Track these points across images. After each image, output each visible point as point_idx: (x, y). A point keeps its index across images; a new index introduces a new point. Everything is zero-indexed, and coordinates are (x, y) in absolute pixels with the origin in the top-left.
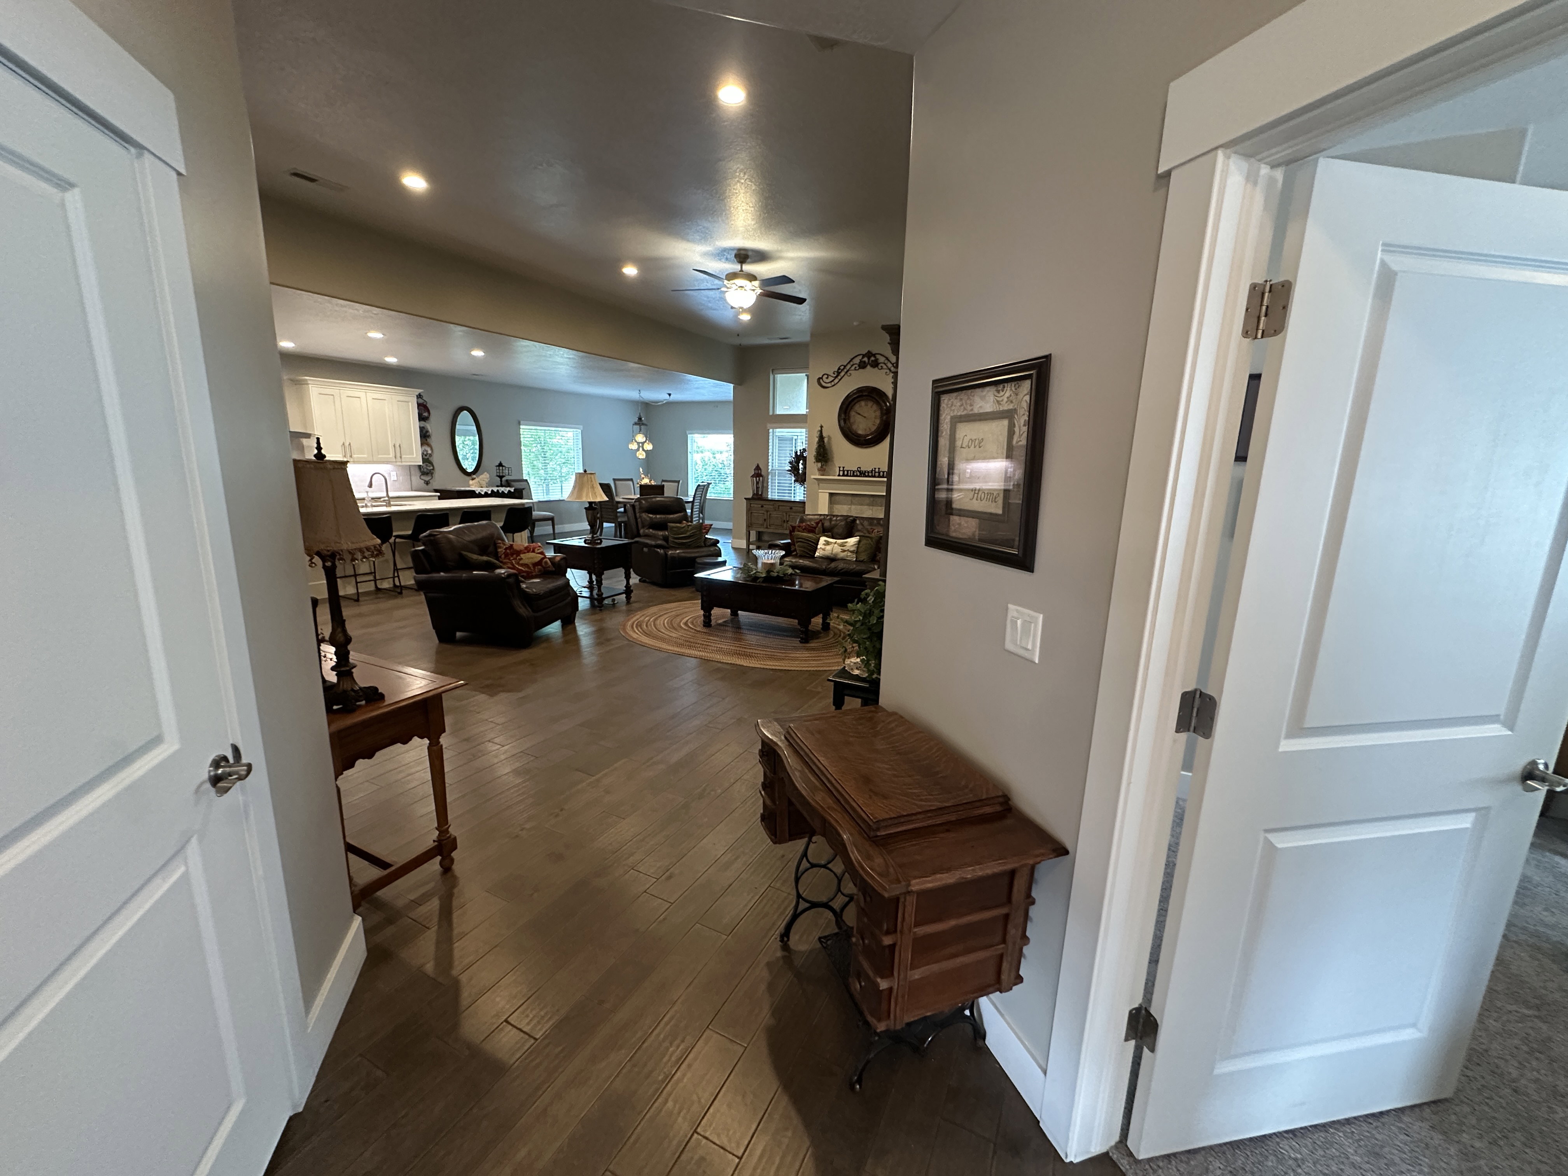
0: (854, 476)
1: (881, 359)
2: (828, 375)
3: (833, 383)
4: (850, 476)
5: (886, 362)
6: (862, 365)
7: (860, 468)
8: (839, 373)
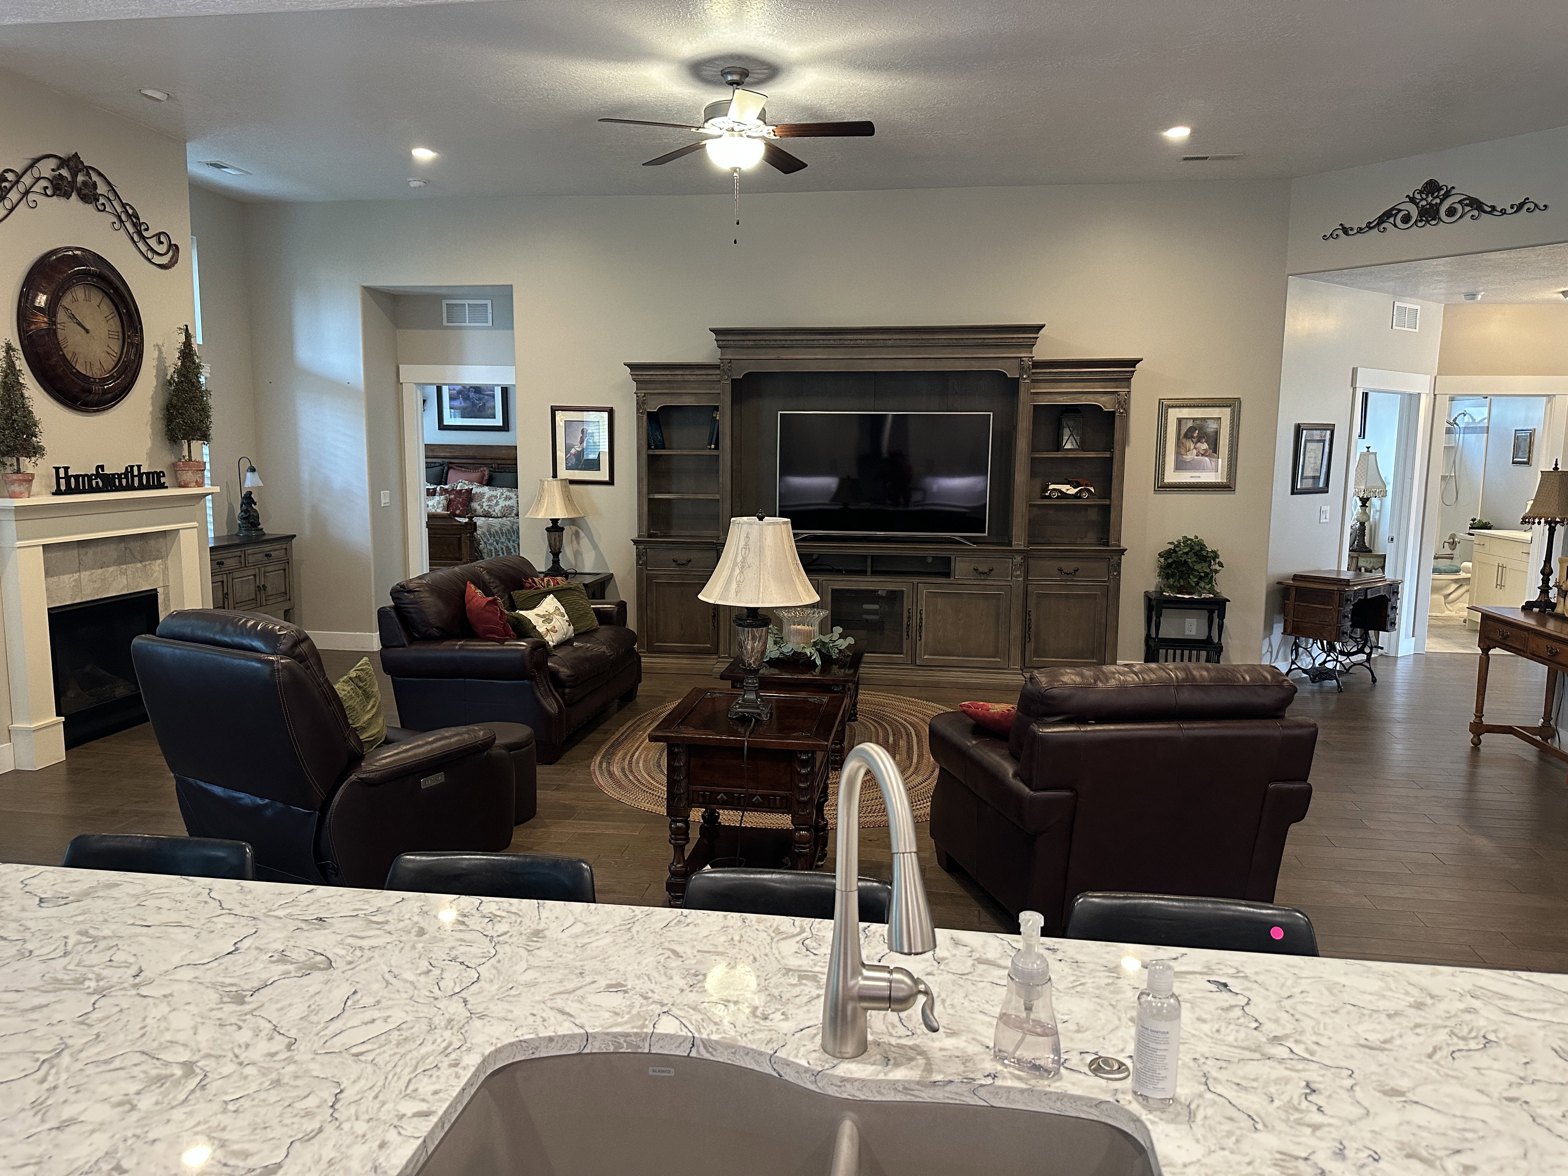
0: (90, 490)
4: (83, 491)
5: (112, 195)
6: (60, 188)
7: (102, 467)
8: (6, 193)
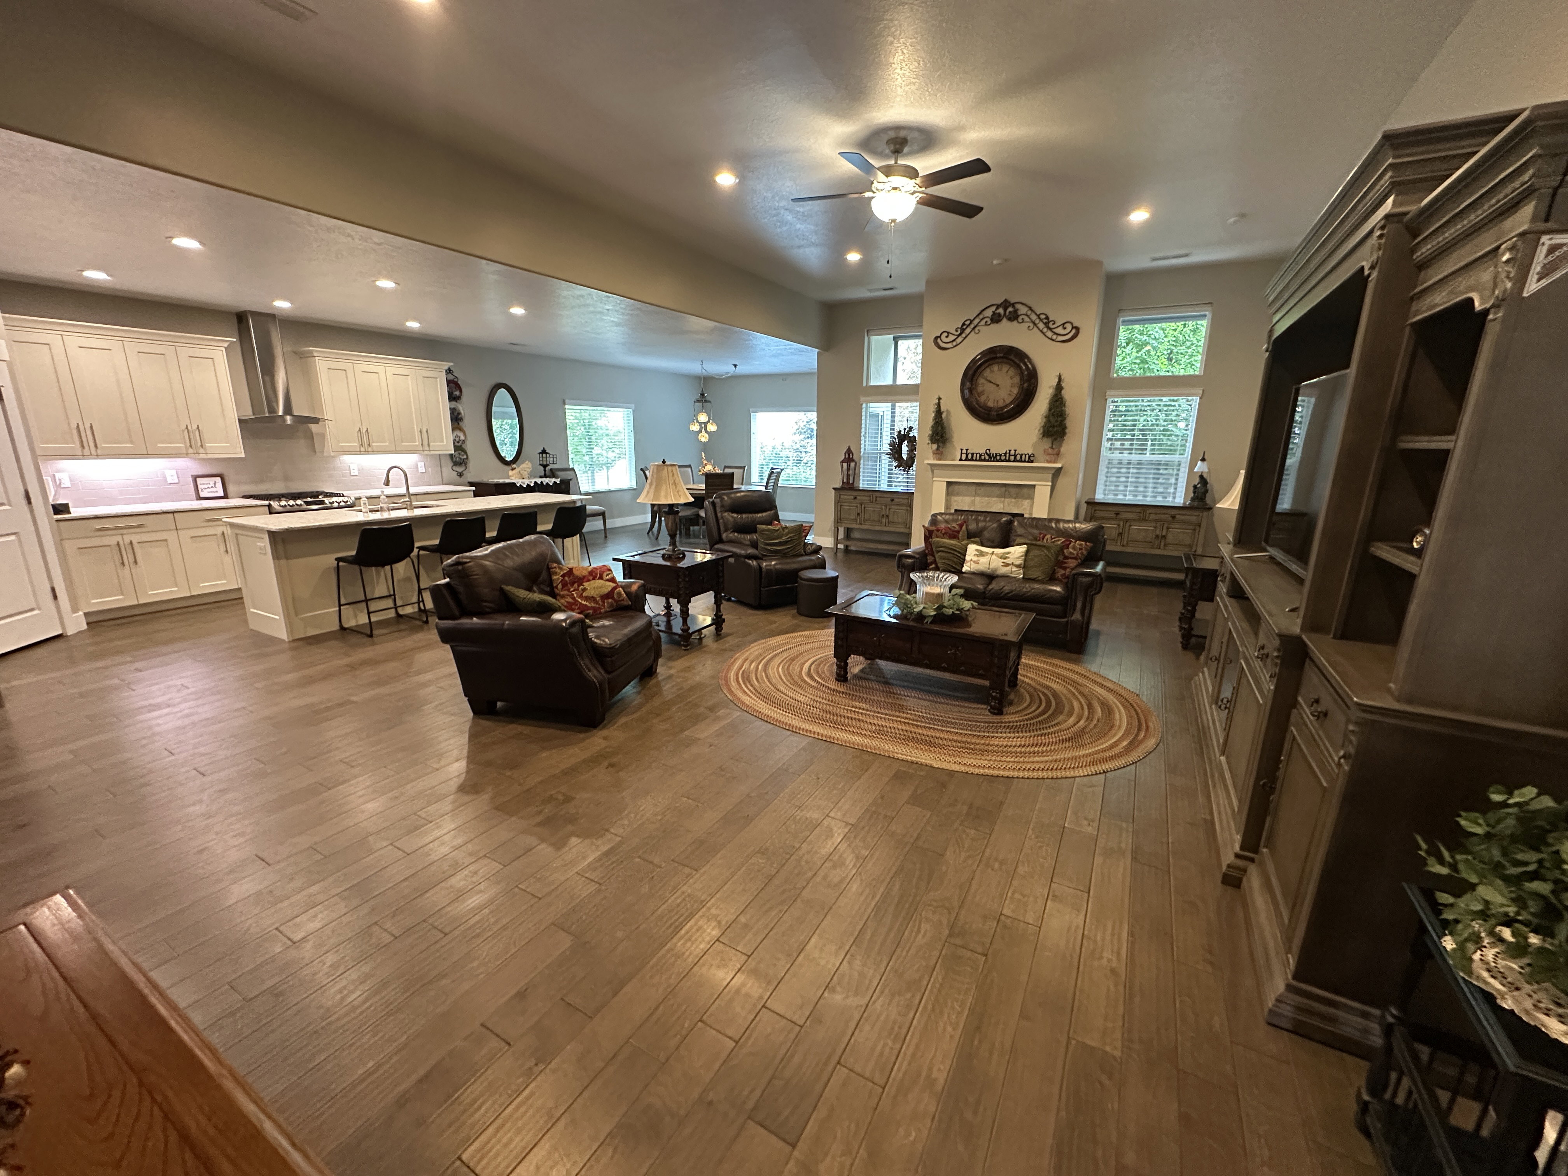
0: (981, 460)
1: (1022, 310)
2: (948, 333)
3: (954, 343)
4: (976, 460)
5: (1029, 313)
6: (996, 319)
7: (989, 450)
8: (963, 331)
